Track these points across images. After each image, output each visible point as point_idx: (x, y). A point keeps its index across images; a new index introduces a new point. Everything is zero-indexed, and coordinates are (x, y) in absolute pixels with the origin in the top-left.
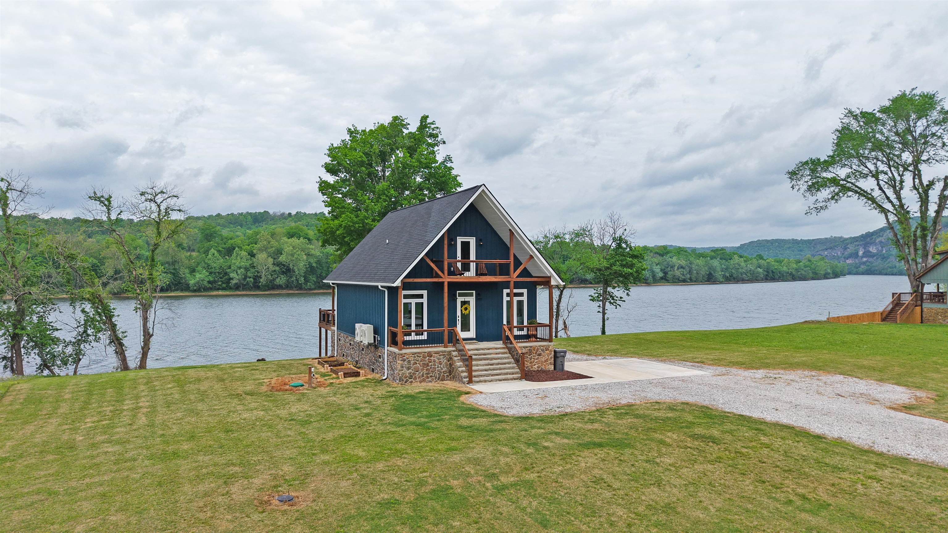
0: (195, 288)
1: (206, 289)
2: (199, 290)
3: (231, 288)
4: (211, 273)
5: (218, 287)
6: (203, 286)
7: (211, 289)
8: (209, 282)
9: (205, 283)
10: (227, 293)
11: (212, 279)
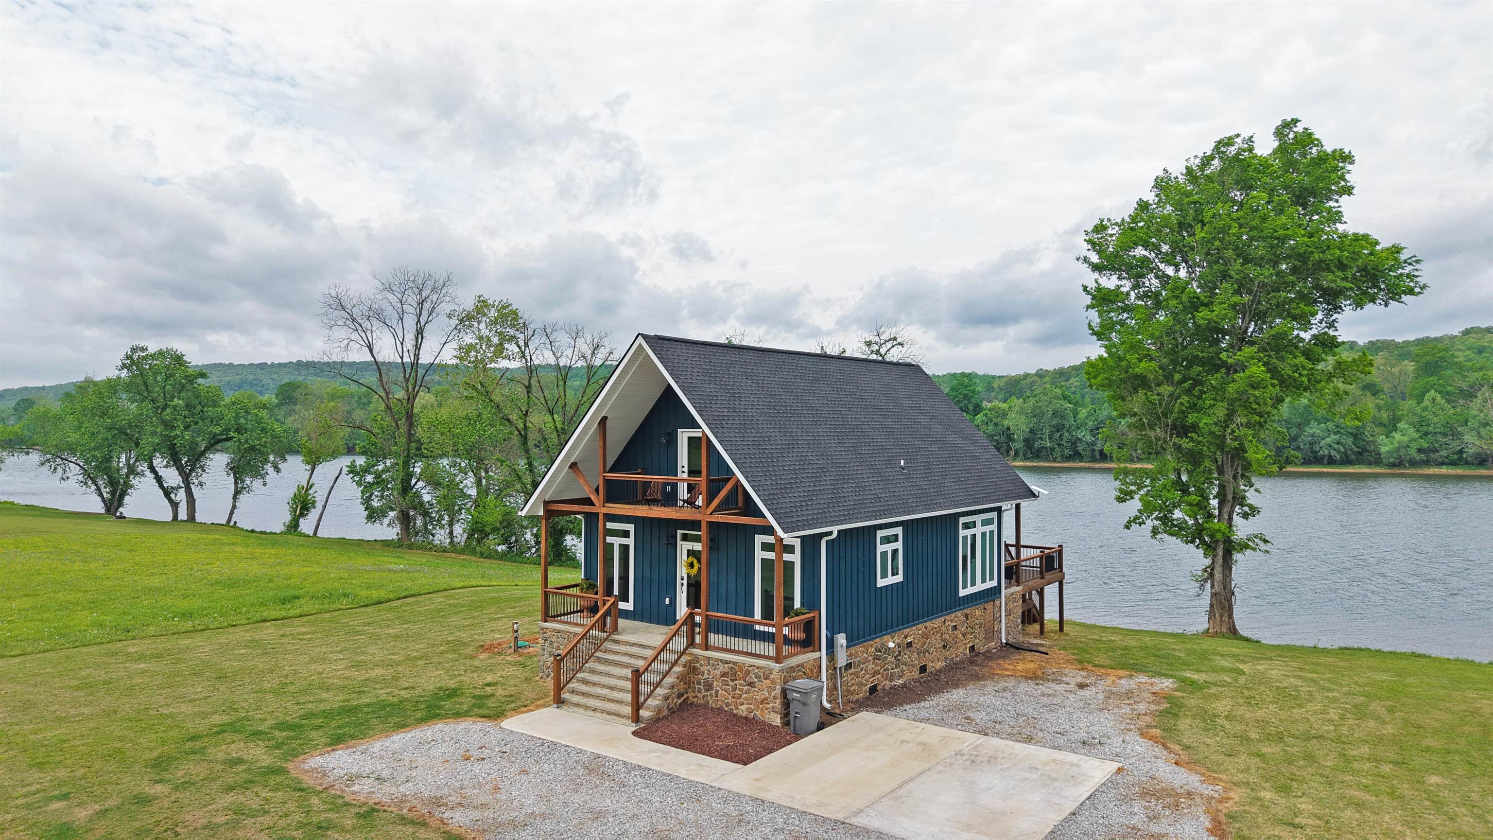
0: (1391, 460)
1: (1413, 463)
2: (1400, 464)
3: (1467, 463)
4: (1426, 434)
5: (1441, 460)
6: (1408, 458)
7: (1427, 463)
8: (1420, 450)
9: (1413, 452)
10: (1459, 471)
11: (1425, 445)
